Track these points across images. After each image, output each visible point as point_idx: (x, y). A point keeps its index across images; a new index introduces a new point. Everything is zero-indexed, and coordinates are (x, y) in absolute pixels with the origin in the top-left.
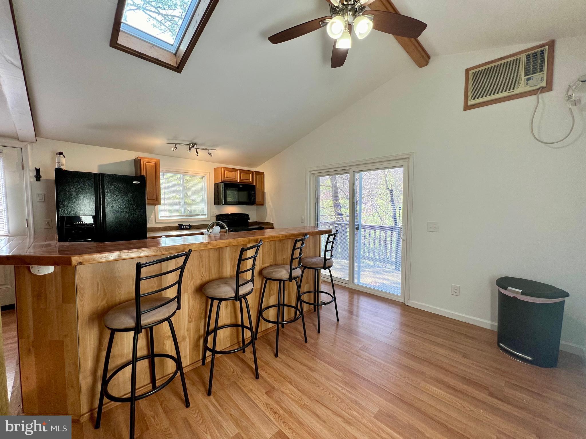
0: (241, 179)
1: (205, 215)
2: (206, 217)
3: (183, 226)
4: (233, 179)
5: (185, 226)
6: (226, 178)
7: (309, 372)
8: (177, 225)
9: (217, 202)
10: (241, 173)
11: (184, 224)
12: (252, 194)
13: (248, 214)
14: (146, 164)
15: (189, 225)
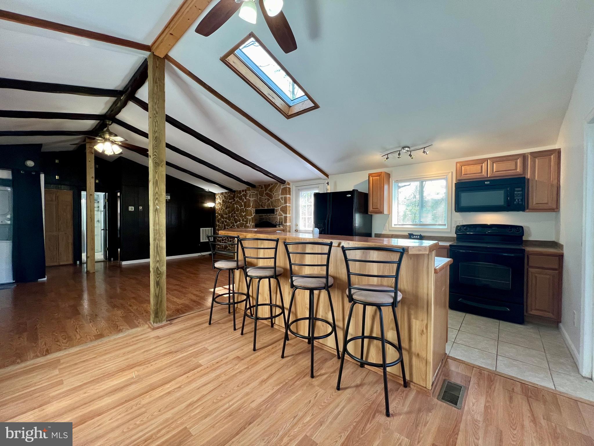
0: (495, 171)
1: (445, 225)
2: (446, 227)
3: (413, 235)
4: (479, 174)
5: (415, 235)
6: (464, 176)
7: (259, 380)
8: (406, 233)
9: (460, 208)
10: (493, 163)
11: (414, 234)
12: (516, 192)
13: (522, 227)
14: (373, 179)
15: (420, 236)
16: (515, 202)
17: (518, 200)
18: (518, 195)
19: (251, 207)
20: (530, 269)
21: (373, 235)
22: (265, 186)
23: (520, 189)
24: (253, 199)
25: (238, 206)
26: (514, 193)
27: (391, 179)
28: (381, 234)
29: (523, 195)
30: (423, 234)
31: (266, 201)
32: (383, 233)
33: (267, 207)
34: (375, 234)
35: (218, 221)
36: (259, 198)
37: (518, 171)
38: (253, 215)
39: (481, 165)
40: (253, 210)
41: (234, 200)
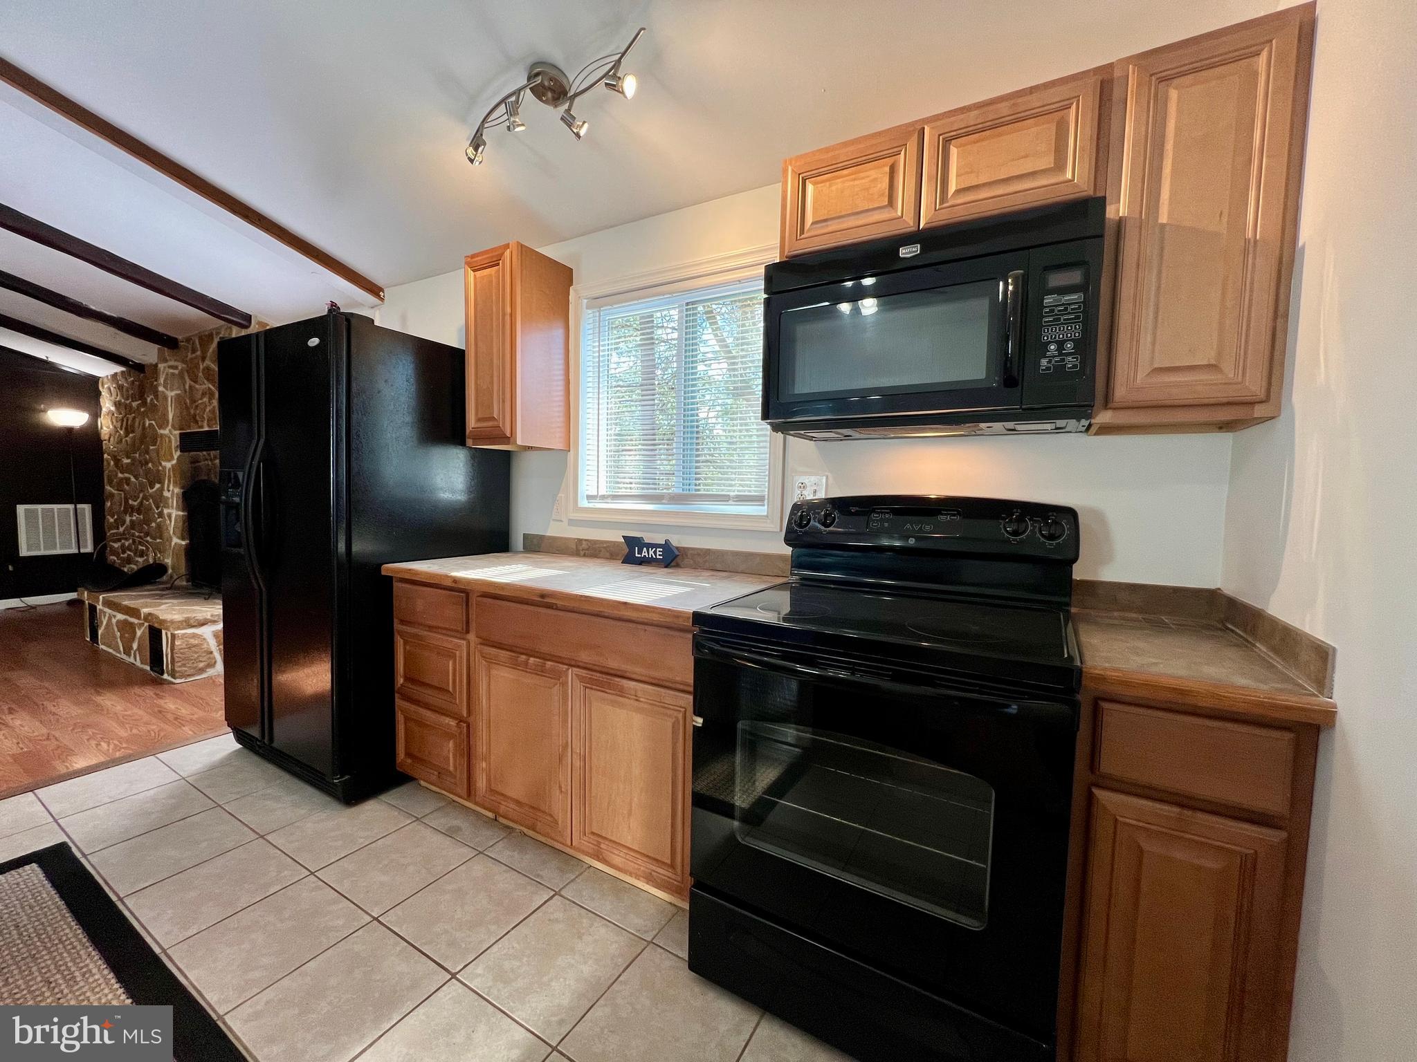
0: (951, 189)
1: (759, 500)
2: (761, 510)
4: (881, 215)
6: (814, 232)
8: (616, 536)
9: (783, 404)
10: (947, 142)
11: (648, 538)
12: (1048, 300)
13: (1069, 514)
14: (475, 275)
15: (667, 547)
16: (1044, 362)
17: (1061, 344)
18: (1062, 313)
19: (170, 427)
20: (1100, 794)
21: (518, 541)
22: (201, 338)
23: (1075, 277)
24: (173, 393)
25: (153, 422)
26: (1041, 305)
27: (575, 291)
28: (542, 538)
29: (1087, 316)
30: (677, 541)
31: (205, 399)
32: (549, 533)
33: (209, 426)
34: (524, 534)
35: (110, 483)
36: (187, 387)
37: (1069, 176)
38: (176, 457)
39: (890, 161)
40: (175, 435)
41: (144, 403)
